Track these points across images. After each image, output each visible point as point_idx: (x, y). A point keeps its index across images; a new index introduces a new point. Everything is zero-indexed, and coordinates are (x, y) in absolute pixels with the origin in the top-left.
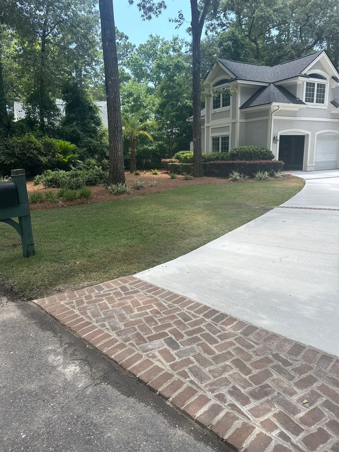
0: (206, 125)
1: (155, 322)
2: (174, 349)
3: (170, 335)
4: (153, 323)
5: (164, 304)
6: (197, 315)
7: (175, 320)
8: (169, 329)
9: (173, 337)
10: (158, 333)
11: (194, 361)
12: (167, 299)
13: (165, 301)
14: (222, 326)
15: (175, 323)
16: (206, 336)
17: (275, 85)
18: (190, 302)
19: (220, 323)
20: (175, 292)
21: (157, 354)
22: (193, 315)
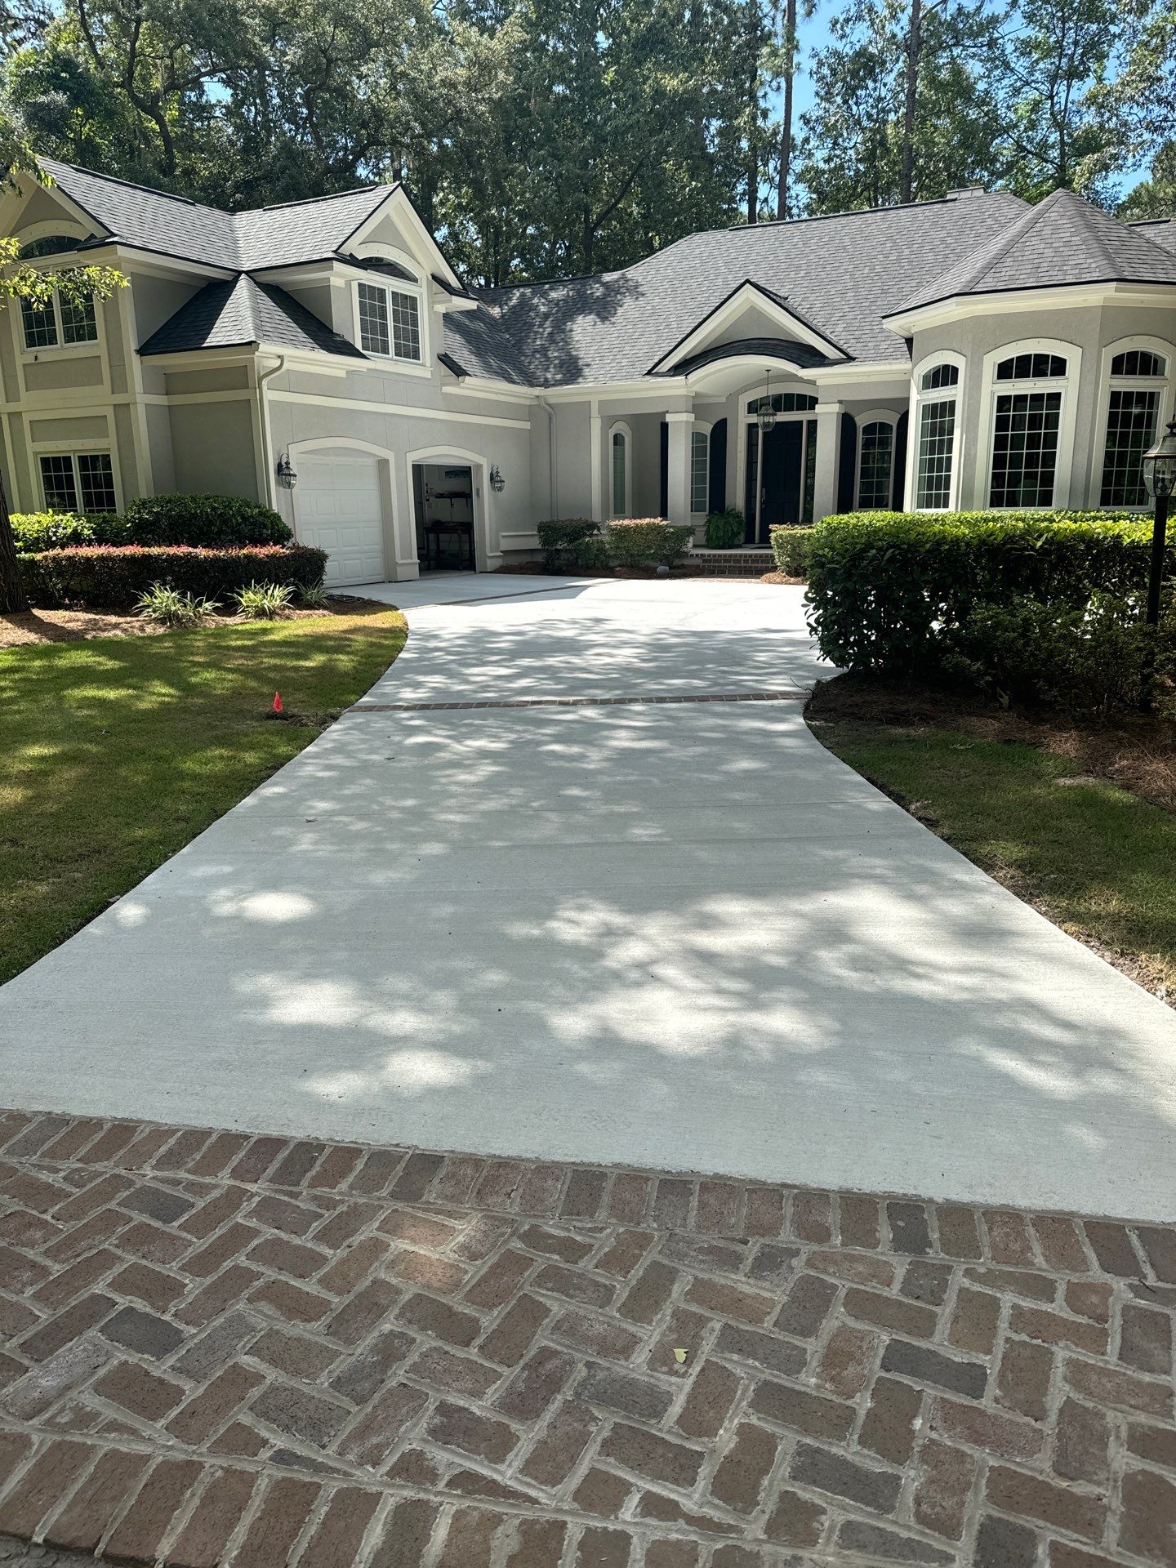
0: (5, 406)
1: (34, 1265)
2: (161, 1352)
3: (123, 1301)
4: (27, 1275)
5: (45, 1177)
6: (208, 1180)
7: (120, 1230)
8: (109, 1276)
9: (141, 1305)
10: (62, 1311)
11: (263, 1367)
12: (52, 1154)
13: (47, 1162)
14: (318, 1191)
15: (126, 1242)
16: (273, 1253)
17: (258, 280)
18: (160, 1133)
19: (305, 1182)
20: (77, 1110)
21: (91, 1401)
22: (191, 1187)
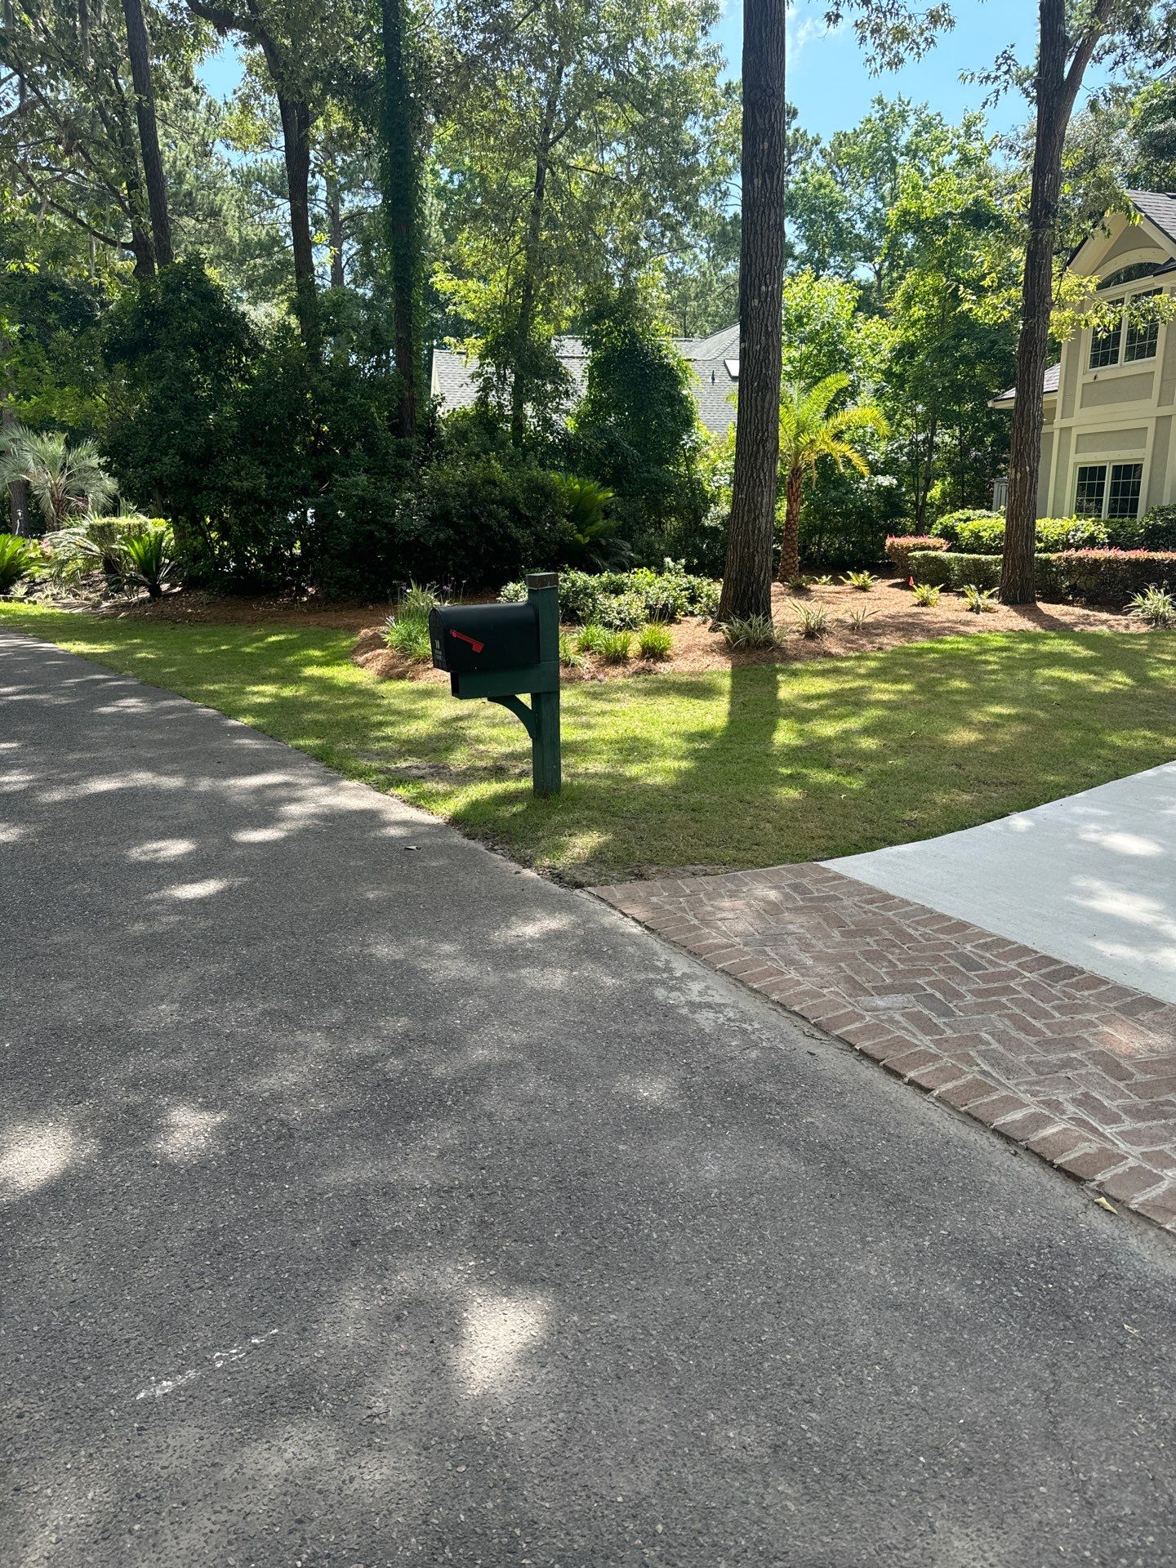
0: (1059, 422)
1: (890, 961)
2: (941, 1015)
3: (930, 991)
4: (885, 964)
5: (910, 931)
6: (1001, 962)
7: (941, 964)
8: (927, 979)
9: (938, 995)
10: (897, 982)
11: (992, 1041)
12: (918, 923)
13: (913, 925)
14: (1067, 989)
15: (943, 970)
16: (1024, 1004)
18: (983, 934)
19: (1061, 983)
20: (939, 909)
21: (898, 1017)
22: (990, 962)
